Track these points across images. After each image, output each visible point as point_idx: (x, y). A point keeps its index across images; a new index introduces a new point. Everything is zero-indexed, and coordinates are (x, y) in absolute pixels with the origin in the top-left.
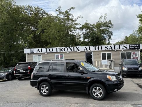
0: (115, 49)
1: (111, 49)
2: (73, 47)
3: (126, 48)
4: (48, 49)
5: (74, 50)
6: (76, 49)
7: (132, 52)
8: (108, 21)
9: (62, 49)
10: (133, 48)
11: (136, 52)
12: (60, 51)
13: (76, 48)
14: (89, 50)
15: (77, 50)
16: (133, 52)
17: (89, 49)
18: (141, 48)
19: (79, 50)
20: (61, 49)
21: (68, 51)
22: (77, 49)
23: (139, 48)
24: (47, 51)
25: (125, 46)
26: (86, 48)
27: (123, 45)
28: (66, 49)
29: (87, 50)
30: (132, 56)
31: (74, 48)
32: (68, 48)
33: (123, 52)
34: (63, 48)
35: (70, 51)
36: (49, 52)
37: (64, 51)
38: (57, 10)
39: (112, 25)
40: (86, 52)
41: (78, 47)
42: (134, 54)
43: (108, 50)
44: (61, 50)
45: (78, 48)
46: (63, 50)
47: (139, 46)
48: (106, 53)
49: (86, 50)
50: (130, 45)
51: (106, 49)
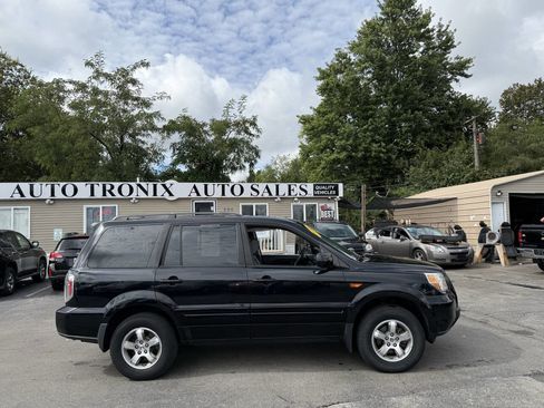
0: (277, 194)
1: (266, 195)
2: (151, 185)
3: (306, 191)
4: (56, 186)
5: (155, 194)
6: (160, 190)
7: (319, 205)
8: (249, 116)
9: (112, 187)
10: (323, 192)
11: (329, 205)
12: (104, 194)
13: (164, 186)
14: (203, 195)
15: (167, 195)
16: (321, 205)
17: (206, 193)
18: (341, 194)
19: (171, 194)
20: (108, 187)
21: (133, 196)
22: (167, 190)
23: (337, 194)
24: (53, 194)
25: (303, 187)
26: (195, 187)
27: (298, 185)
28: (126, 189)
29: (198, 194)
30: (320, 214)
31: (155, 186)
32: (134, 185)
33: (299, 203)
34: (117, 185)
35: (142, 195)
36: (61, 196)
37: (118, 196)
38: (88, 64)
39: (258, 131)
40: (193, 199)
41: (168, 183)
42: (323, 209)
43: (260, 196)
44: (110, 191)
45: (168, 186)
46: (115, 191)
47: (336, 188)
48: (254, 205)
49: (194, 195)
50: (315, 186)
51: (255, 193)
